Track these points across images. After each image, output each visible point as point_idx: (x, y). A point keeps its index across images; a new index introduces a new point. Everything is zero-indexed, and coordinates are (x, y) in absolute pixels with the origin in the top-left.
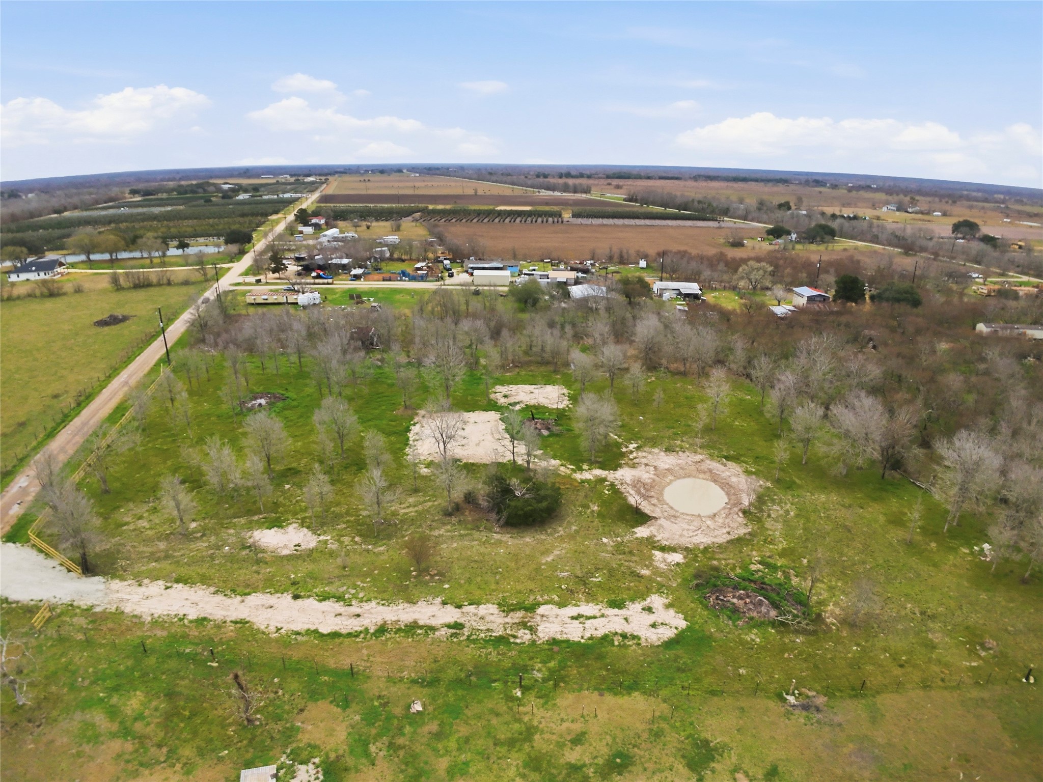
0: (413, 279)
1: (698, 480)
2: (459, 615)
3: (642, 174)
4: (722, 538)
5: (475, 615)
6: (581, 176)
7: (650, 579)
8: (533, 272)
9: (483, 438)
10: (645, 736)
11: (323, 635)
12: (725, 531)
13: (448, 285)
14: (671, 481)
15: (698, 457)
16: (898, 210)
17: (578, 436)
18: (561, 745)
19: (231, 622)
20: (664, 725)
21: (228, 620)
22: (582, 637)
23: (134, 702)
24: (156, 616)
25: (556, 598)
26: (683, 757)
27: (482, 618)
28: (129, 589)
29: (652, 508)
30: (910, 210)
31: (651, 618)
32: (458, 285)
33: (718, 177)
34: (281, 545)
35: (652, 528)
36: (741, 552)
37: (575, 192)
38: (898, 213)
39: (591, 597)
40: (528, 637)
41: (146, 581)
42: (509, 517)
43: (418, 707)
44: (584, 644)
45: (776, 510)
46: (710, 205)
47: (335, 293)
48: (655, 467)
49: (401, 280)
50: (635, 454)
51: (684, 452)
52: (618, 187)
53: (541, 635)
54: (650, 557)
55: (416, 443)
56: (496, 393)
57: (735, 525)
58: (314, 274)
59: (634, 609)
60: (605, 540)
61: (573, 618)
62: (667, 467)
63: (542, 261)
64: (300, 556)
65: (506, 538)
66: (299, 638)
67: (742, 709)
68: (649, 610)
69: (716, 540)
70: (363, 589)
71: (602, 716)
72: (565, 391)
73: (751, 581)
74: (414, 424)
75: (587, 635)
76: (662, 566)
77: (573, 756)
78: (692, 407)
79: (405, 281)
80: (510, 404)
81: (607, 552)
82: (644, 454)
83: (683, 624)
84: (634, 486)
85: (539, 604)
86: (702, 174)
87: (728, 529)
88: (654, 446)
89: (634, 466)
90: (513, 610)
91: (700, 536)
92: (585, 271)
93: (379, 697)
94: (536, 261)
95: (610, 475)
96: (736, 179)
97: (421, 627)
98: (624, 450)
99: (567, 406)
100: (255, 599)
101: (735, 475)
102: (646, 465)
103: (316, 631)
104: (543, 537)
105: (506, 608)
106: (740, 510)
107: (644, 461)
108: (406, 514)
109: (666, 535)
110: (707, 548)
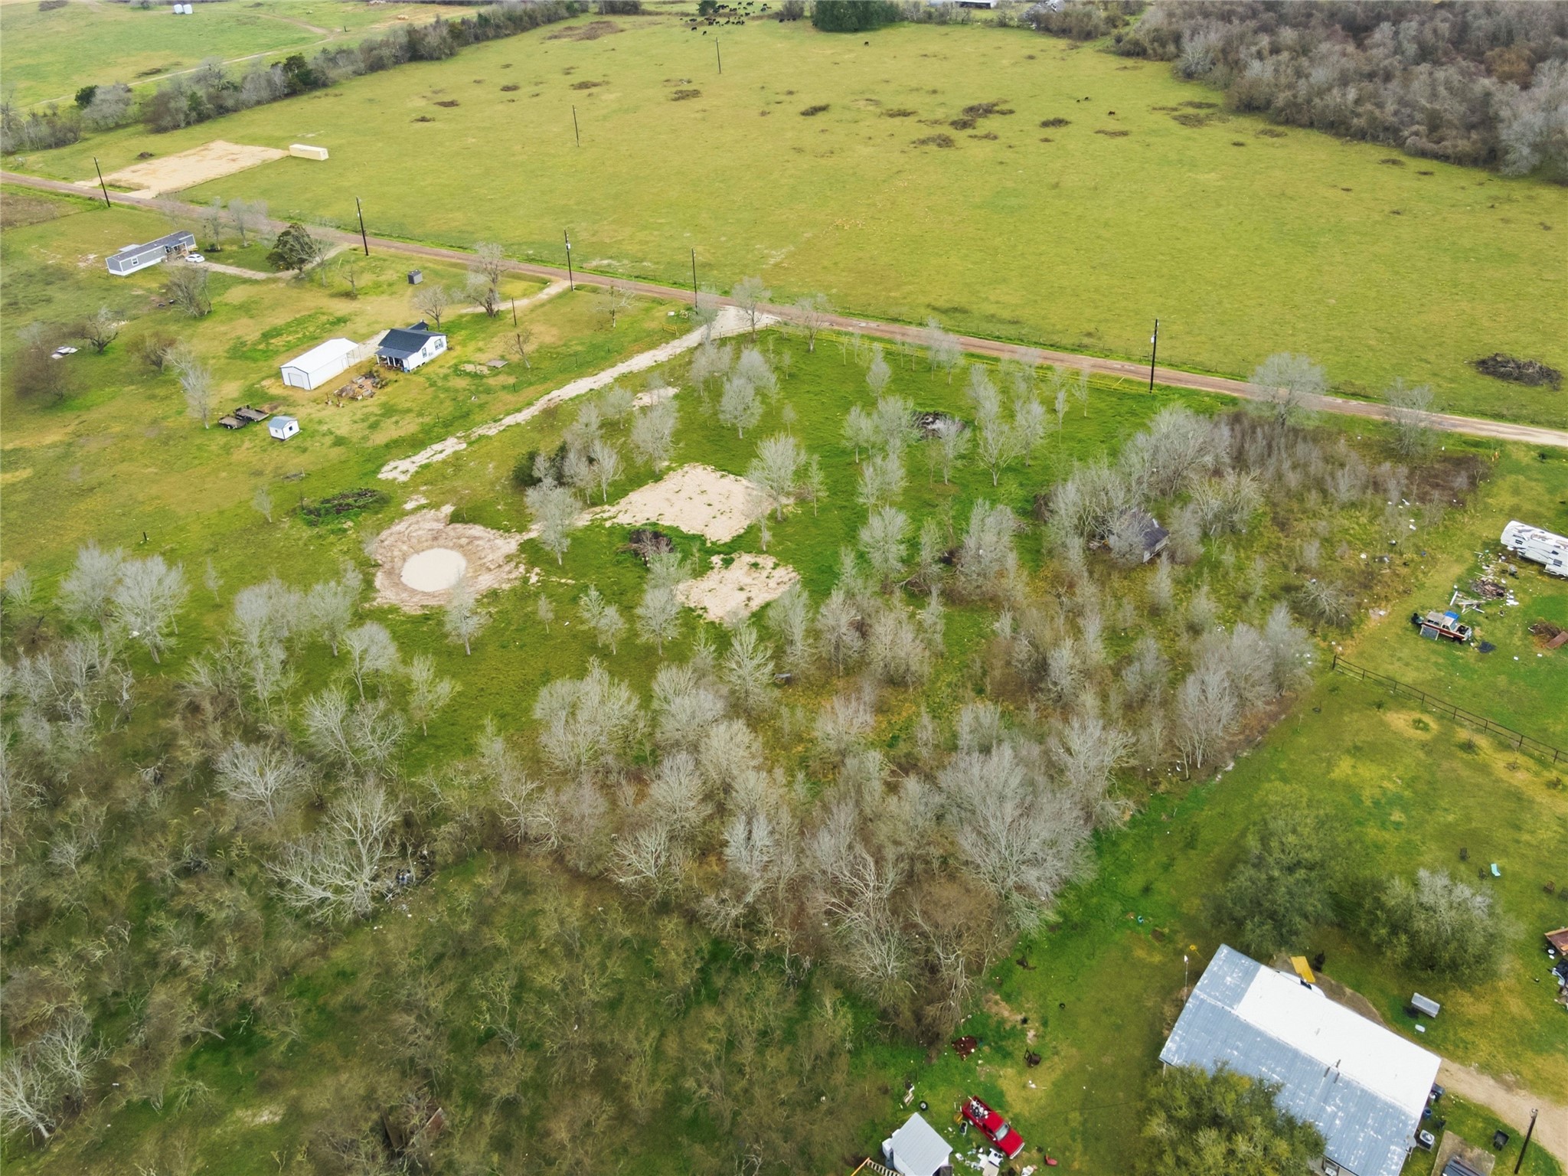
2: (503, 424)
4: (385, 536)
5: (495, 428)
7: (417, 486)
10: (369, 435)
12: (387, 543)
14: (465, 569)
20: (363, 442)
22: (429, 446)
25: (462, 453)
27: (490, 429)
29: (457, 532)
31: (400, 470)
35: (442, 516)
39: (443, 462)
40: (459, 435)
44: (426, 445)
48: (489, 570)
50: (522, 570)
53: (453, 438)
54: (426, 497)
57: (380, 551)
59: (413, 469)
61: (444, 451)
62: (480, 578)
69: (389, 531)
76: (415, 497)
77: (394, 419)
82: (514, 576)
83: (381, 477)
84: (489, 541)
85: (467, 447)
87: (384, 544)
88: (513, 590)
89: (509, 558)
90: (479, 438)
91: (402, 531)
95: (518, 538)
98: (537, 571)
101: (406, 602)
102: (500, 566)
105: (484, 437)
106: (383, 567)
107: (506, 569)
109: (429, 517)
110: (391, 521)
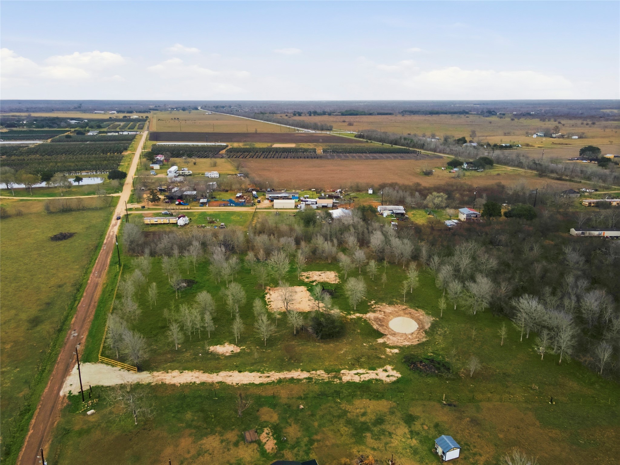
0: (238, 205)
1: (404, 318)
2: (309, 375)
3: (366, 112)
4: (415, 342)
5: (316, 374)
6: (324, 113)
7: (385, 359)
8: (307, 200)
9: (301, 300)
10: (388, 413)
11: (256, 385)
12: (417, 340)
13: (259, 209)
14: (392, 318)
15: (404, 307)
16: (545, 136)
17: (348, 298)
18: (357, 416)
19: (216, 383)
20: (395, 410)
21: (215, 382)
22: (360, 381)
23: (189, 415)
24: (181, 383)
25: (347, 367)
26: (403, 420)
27: (319, 375)
28: (163, 375)
29: (384, 330)
30: (554, 135)
31: (387, 374)
32: (266, 209)
33: (419, 111)
34: (225, 352)
35: (384, 339)
36: (424, 348)
37: (322, 130)
38: (544, 139)
39: (361, 367)
40: (339, 381)
41: (170, 371)
42: (322, 335)
43: (302, 407)
44: (361, 383)
45: (440, 331)
46: (412, 141)
47: (195, 216)
48: (384, 312)
49: (230, 206)
50: (374, 306)
51: (397, 304)
52: (350, 124)
53: (343, 380)
54: (385, 351)
55: (270, 303)
56: (302, 276)
57: (421, 337)
58: (177, 203)
59: (380, 371)
60: (365, 344)
61: (355, 374)
62: (390, 312)
63: (310, 190)
64: (234, 356)
65: (322, 344)
66: (247, 386)
67: (424, 405)
68: (386, 371)
69: (413, 343)
70: (267, 367)
71: (371, 407)
72: (337, 274)
73: (427, 359)
74: (266, 294)
75: (362, 380)
76: (390, 354)
77: (363, 419)
78: (401, 282)
79: (233, 206)
80: (310, 282)
81: (366, 349)
82: (379, 306)
83: (400, 376)
84: (375, 321)
85: (341, 370)
86: (407, 109)
87: (418, 339)
88: (383, 301)
89: (374, 312)
90: (331, 372)
91: (406, 342)
92: (337, 198)
93: (286, 404)
94: (307, 190)
95: (364, 316)
96: (432, 113)
97: (296, 379)
98: (369, 304)
99: (339, 282)
100: (223, 374)
101: (422, 315)
102: (380, 311)
103: (253, 383)
104: (338, 344)
105: (327, 371)
106: (424, 331)
107: (379, 309)
108: (275, 336)
109: (391, 342)
110: (409, 347)
